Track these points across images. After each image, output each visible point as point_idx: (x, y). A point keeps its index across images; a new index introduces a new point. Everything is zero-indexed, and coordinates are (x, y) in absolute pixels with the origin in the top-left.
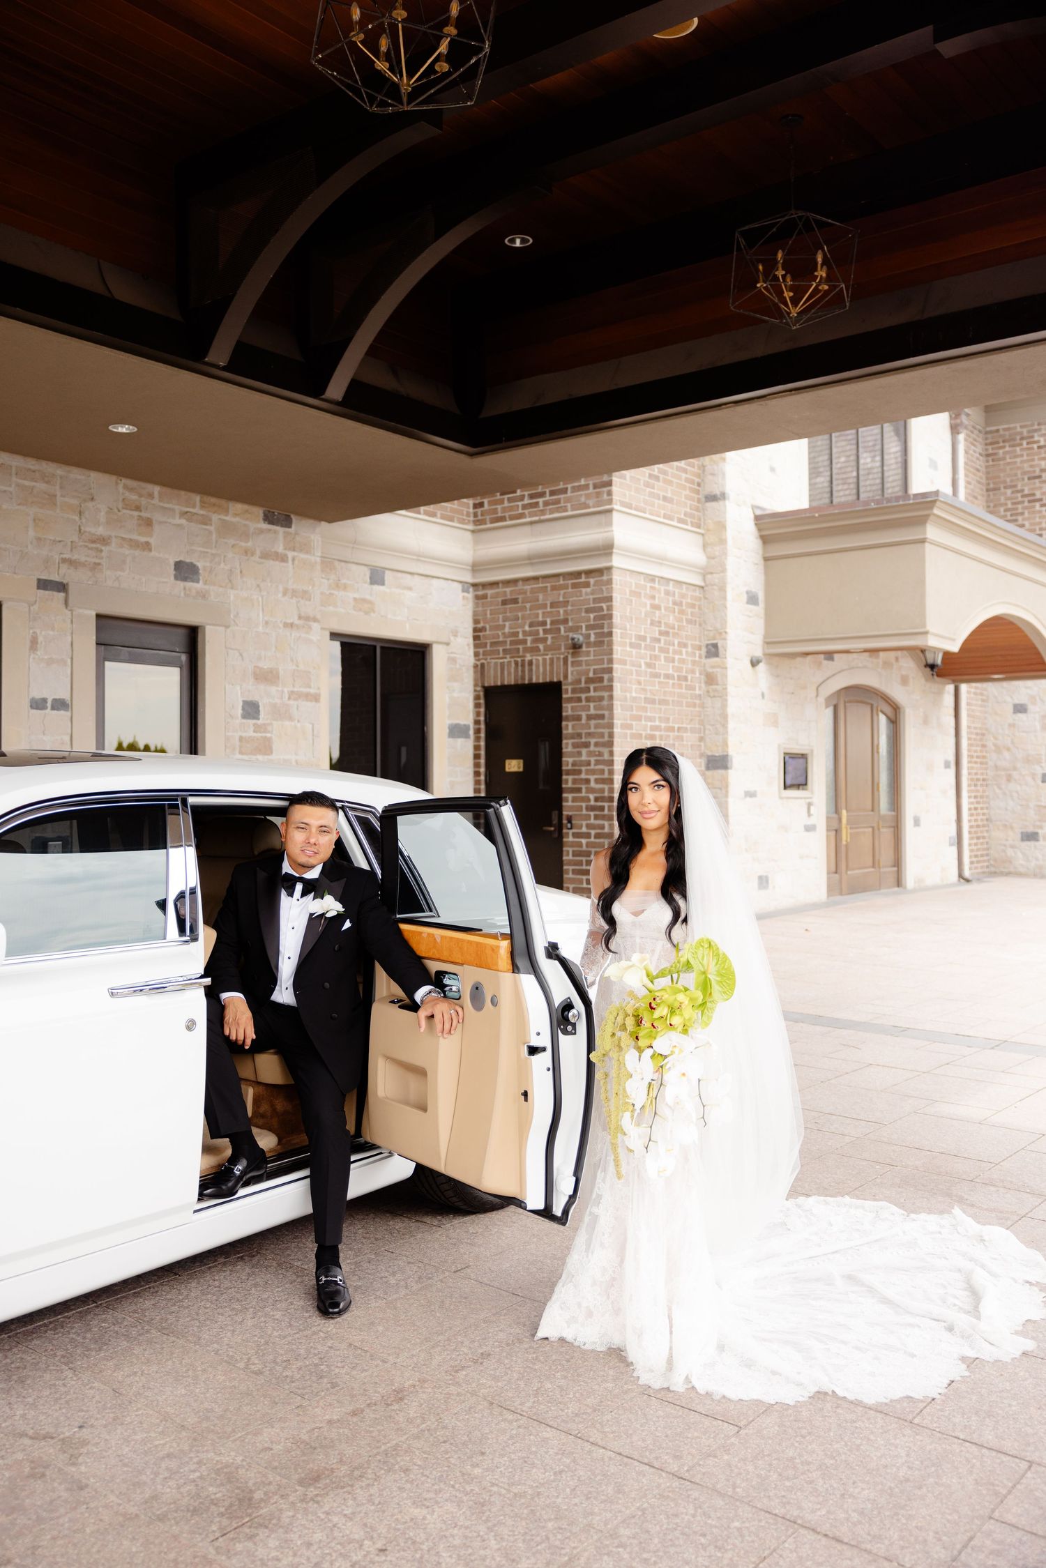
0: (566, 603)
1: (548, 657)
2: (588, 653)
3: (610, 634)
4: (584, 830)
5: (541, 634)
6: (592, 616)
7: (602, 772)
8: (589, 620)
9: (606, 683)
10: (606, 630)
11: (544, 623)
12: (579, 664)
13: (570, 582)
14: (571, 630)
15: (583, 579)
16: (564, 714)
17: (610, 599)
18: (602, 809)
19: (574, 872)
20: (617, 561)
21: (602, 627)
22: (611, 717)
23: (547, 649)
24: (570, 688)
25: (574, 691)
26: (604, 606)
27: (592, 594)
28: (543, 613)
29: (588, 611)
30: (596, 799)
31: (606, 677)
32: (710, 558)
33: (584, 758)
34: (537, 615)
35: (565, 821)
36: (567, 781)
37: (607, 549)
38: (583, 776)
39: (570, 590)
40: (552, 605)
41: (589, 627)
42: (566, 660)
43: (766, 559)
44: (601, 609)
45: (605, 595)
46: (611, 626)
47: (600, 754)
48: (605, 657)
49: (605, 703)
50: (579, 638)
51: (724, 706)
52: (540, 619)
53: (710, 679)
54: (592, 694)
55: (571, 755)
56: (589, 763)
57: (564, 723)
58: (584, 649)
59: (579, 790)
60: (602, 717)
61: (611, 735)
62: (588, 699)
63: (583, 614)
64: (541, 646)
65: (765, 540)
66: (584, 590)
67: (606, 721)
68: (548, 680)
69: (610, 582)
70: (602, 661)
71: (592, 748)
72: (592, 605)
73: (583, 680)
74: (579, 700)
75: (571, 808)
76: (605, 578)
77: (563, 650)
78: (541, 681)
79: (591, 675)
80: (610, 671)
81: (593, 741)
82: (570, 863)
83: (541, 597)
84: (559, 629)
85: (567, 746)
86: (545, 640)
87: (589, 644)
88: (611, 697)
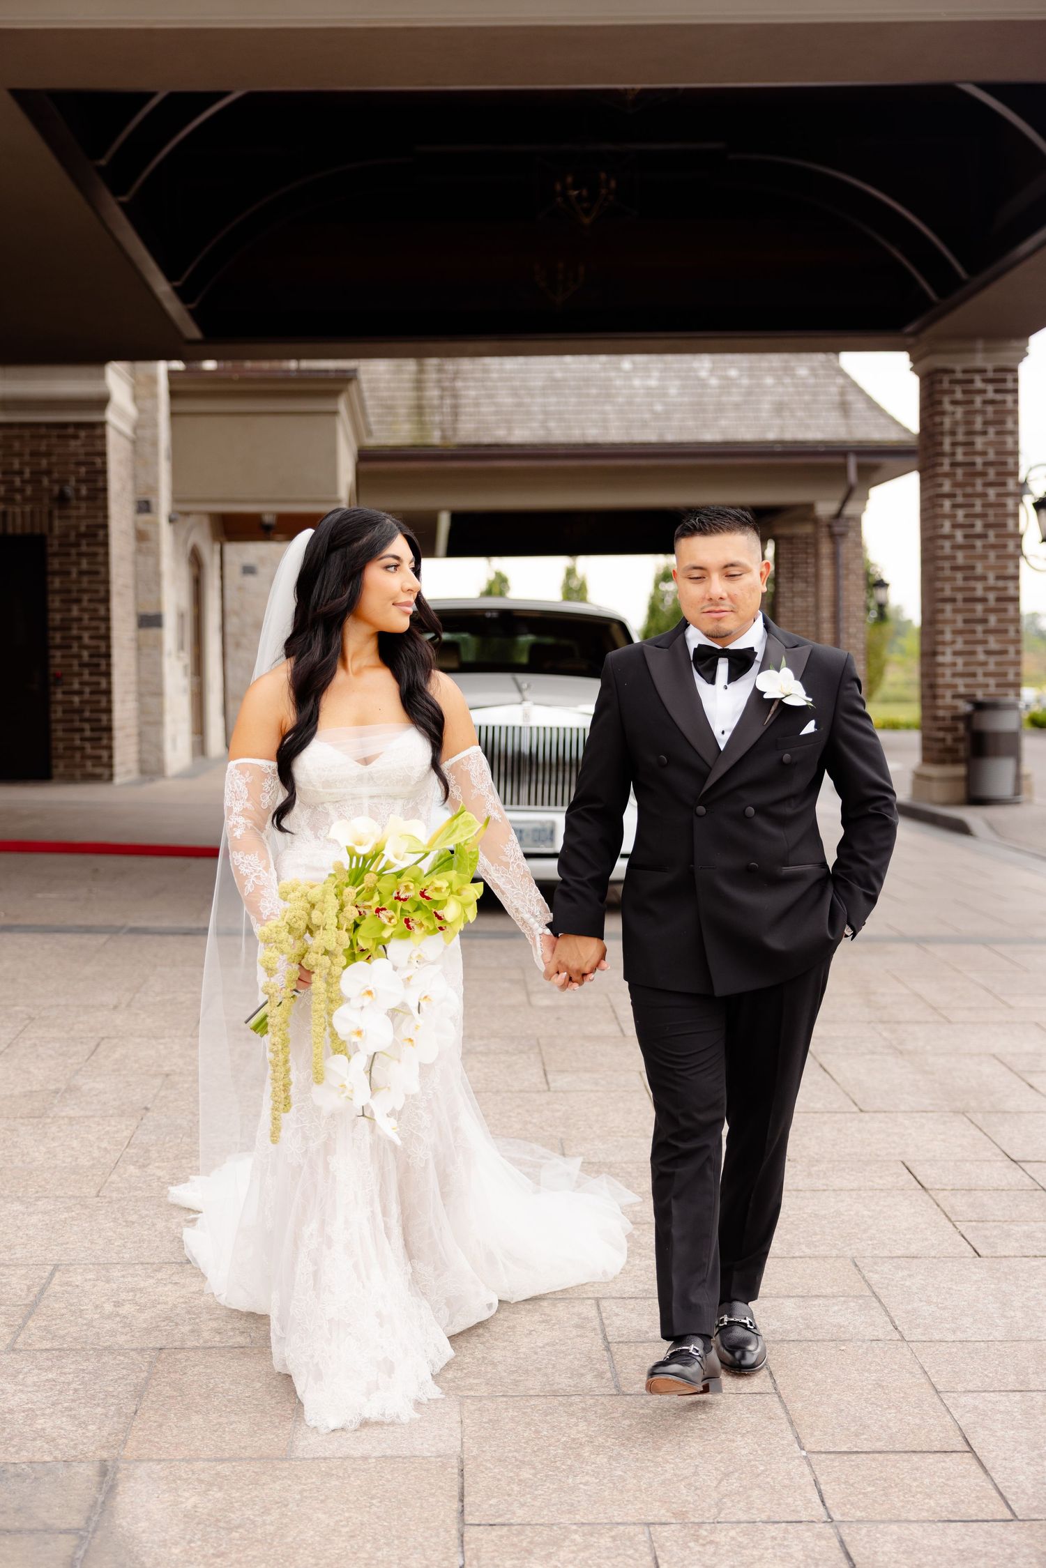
0: (48, 454)
1: (28, 508)
2: (78, 508)
3: (105, 490)
4: (76, 686)
5: (18, 481)
6: (83, 470)
7: (97, 628)
8: (78, 473)
9: (101, 538)
10: (100, 484)
11: (21, 473)
12: (68, 517)
13: (55, 432)
14: (57, 481)
15: (71, 431)
16: (50, 568)
17: (103, 454)
18: (98, 665)
19: (65, 730)
20: (111, 416)
21: (95, 481)
22: (107, 573)
23: (26, 500)
24: (56, 542)
25: (60, 545)
26: (98, 460)
27: (83, 445)
28: (21, 464)
29: (79, 464)
30: (91, 656)
31: (101, 533)
32: (141, 411)
33: (75, 612)
34: (11, 464)
35: (52, 679)
36: (53, 638)
37: (102, 402)
38: (75, 632)
39: (54, 441)
40: (33, 454)
41: (78, 481)
42: (50, 514)
43: (173, 414)
44: (94, 464)
45: (99, 448)
46: (105, 481)
47: (96, 610)
48: (101, 514)
49: (100, 559)
50: (69, 491)
51: (157, 564)
52: (16, 466)
53: (142, 536)
54: (84, 548)
55: (59, 611)
56: (80, 619)
57: (49, 579)
58: (74, 503)
59: (70, 647)
60: (97, 573)
61: (108, 592)
62: (80, 555)
63: (72, 467)
64: (18, 497)
65: (173, 394)
66: (73, 443)
67: (101, 577)
68: (28, 530)
69: (103, 437)
70: (96, 517)
71: (85, 604)
72: (82, 458)
73: (73, 534)
74: (68, 554)
75: (59, 666)
76: (98, 432)
77: (46, 501)
78: (19, 531)
79: (83, 529)
80: (105, 526)
81: (86, 597)
82: (59, 721)
83: (17, 445)
84: (40, 482)
85: (55, 602)
86: (22, 491)
87: (79, 498)
88: (107, 554)
